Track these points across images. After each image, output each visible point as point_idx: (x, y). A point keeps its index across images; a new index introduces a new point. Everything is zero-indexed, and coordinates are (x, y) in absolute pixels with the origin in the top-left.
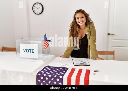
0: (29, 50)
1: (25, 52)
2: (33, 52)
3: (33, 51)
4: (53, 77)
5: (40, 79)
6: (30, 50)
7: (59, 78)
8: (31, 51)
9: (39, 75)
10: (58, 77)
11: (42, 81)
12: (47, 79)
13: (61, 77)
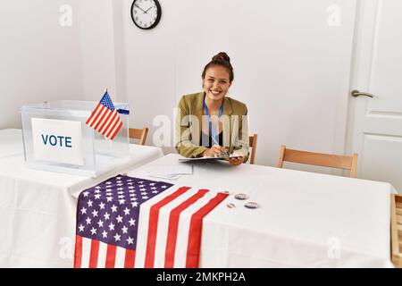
0: (58, 140)
1: (45, 143)
2: (68, 144)
3: (68, 141)
4: (115, 202)
5: (86, 206)
6: (61, 138)
7: (130, 206)
8: (63, 140)
9: (86, 194)
10: (128, 204)
11: (90, 210)
12: (102, 206)
13: (135, 204)
